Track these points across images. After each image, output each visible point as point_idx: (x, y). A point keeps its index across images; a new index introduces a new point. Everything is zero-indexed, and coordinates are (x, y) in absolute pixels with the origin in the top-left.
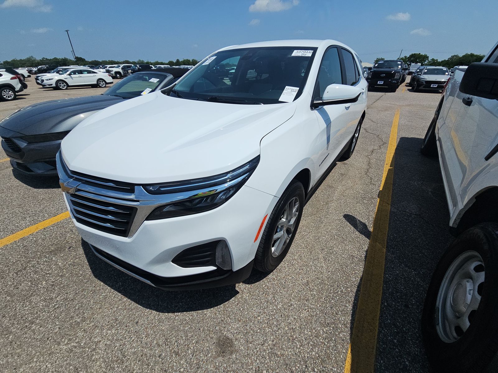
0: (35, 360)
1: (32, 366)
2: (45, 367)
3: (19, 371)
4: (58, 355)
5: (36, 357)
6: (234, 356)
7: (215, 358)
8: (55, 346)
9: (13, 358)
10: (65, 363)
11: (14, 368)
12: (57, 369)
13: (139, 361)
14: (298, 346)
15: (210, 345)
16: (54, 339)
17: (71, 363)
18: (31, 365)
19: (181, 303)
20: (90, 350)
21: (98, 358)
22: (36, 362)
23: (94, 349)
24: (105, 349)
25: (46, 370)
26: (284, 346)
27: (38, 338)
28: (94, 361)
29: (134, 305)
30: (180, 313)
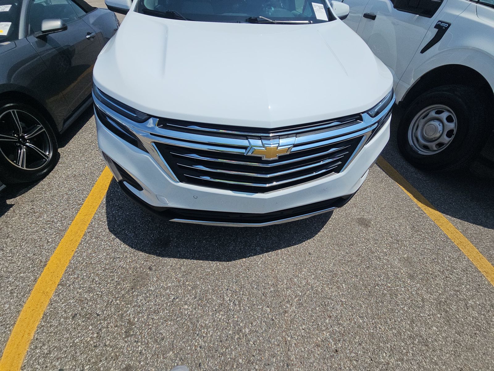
0: (289, 339)
1: (295, 344)
2: (303, 330)
3: (293, 360)
4: (297, 316)
5: (287, 337)
6: (372, 222)
7: (367, 230)
8: (286, 315)
9: (272, 364)
10: (310, 312)
11: (286, 366)
12: (312, 321)
13: (342, 265)
14: (385, 198)
15: (358, 228)
16: (277, 315)
17: (313, 307)
18: (293, 345)
19: (315, 224)
20: (311, 291)
21: (321, 287)
22: (292, 338)
23: (312, 288)
24: (317, 280)
25: (307, 330)
26: (381, 202)
27: (264, 329)
28: (322, 291)
29: (291, 249)
30: (323, 229)
